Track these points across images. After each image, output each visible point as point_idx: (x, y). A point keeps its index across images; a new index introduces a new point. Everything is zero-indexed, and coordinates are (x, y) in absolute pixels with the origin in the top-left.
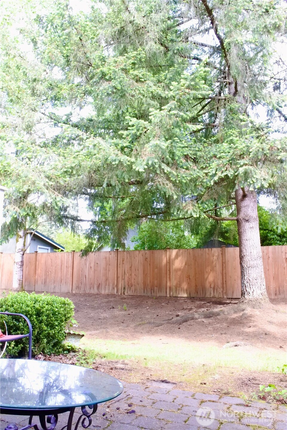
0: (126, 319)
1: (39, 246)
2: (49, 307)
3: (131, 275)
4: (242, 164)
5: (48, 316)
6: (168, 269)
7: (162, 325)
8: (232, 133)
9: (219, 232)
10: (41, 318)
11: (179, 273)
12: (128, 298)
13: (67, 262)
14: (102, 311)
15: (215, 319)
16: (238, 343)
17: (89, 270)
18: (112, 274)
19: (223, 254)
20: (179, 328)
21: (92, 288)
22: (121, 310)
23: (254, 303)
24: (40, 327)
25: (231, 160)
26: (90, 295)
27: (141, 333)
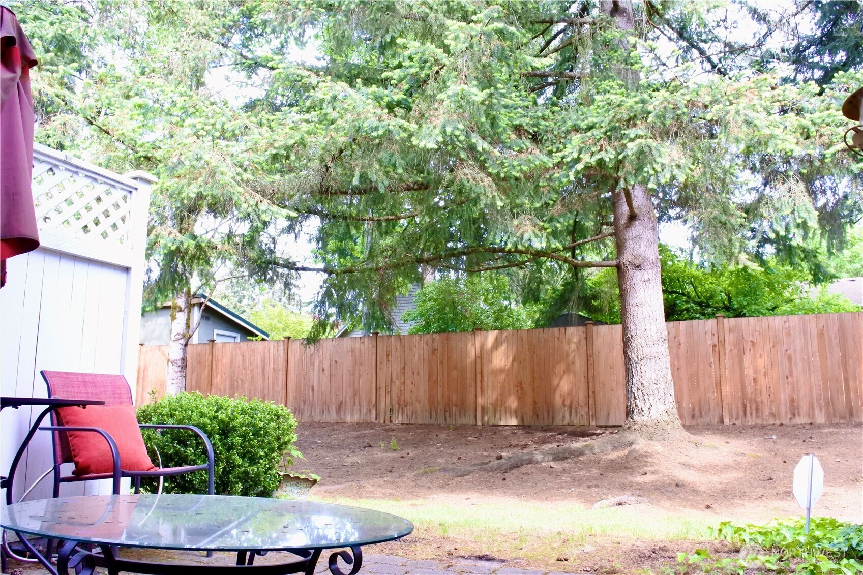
0: (396, 465)
1: (216, 331)
2: (247, 419)
3: (404, 383)
4: (632, 136)
5: (244, 436)
6: (478, 370)
7: (469, 473)
8: (608, 88)
9: (579, 298)
10: (229, 440)
11: (502, 377)
12: (399, 429)
13: (275, 360)
14: (347, 452)
15: (576, 463)
16: (623, 498)
17: (319, 376)
18: (366, 383)
19: (588, 339)
20: (504, 479)
21: (326, 412)
22: (386, 451)
23: (652, 430)
24: (228, 459)
25: (610, 130)
26: (323, 425)
27: (429, 488)
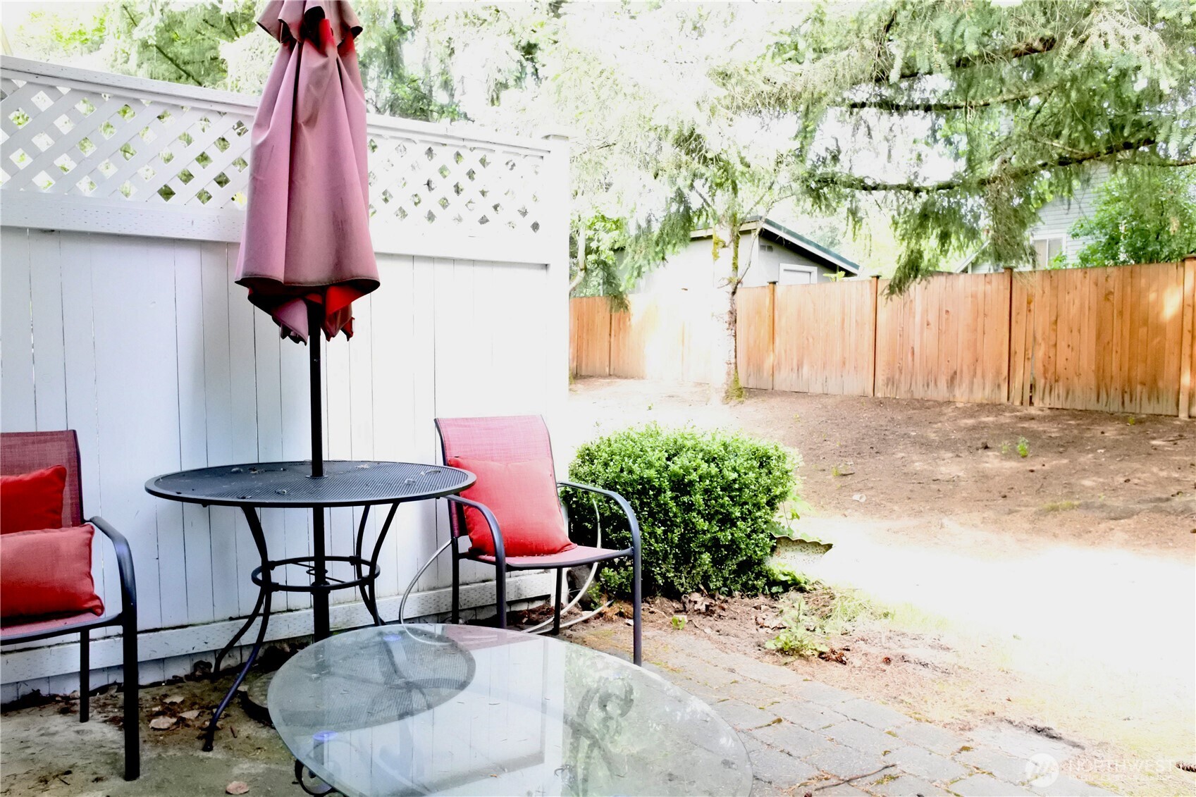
0: (1017, 485)
1: (785, 266)
3: (1055, 345)
5: (708, 492)
7: (1131, 514)
10: (687, 498)
12: (1042, 418)
13: (860, 310)
14: (949, 455)
17: (922, 332)
18: (993, 344)
20: (1194, 532)
21: (932, 385)
22: (1008, 456)
24: (686, 523)
26: (927, 404)
27: (1055, 535)
